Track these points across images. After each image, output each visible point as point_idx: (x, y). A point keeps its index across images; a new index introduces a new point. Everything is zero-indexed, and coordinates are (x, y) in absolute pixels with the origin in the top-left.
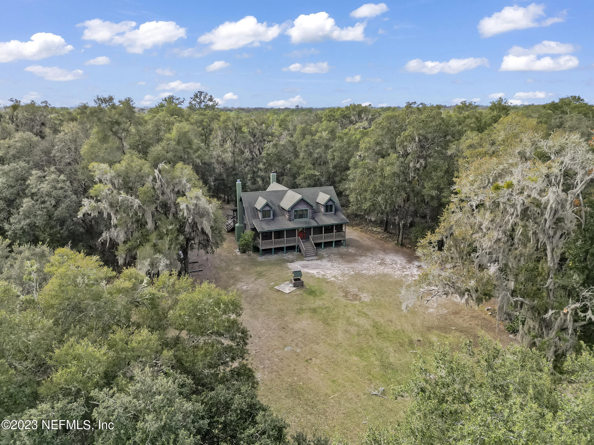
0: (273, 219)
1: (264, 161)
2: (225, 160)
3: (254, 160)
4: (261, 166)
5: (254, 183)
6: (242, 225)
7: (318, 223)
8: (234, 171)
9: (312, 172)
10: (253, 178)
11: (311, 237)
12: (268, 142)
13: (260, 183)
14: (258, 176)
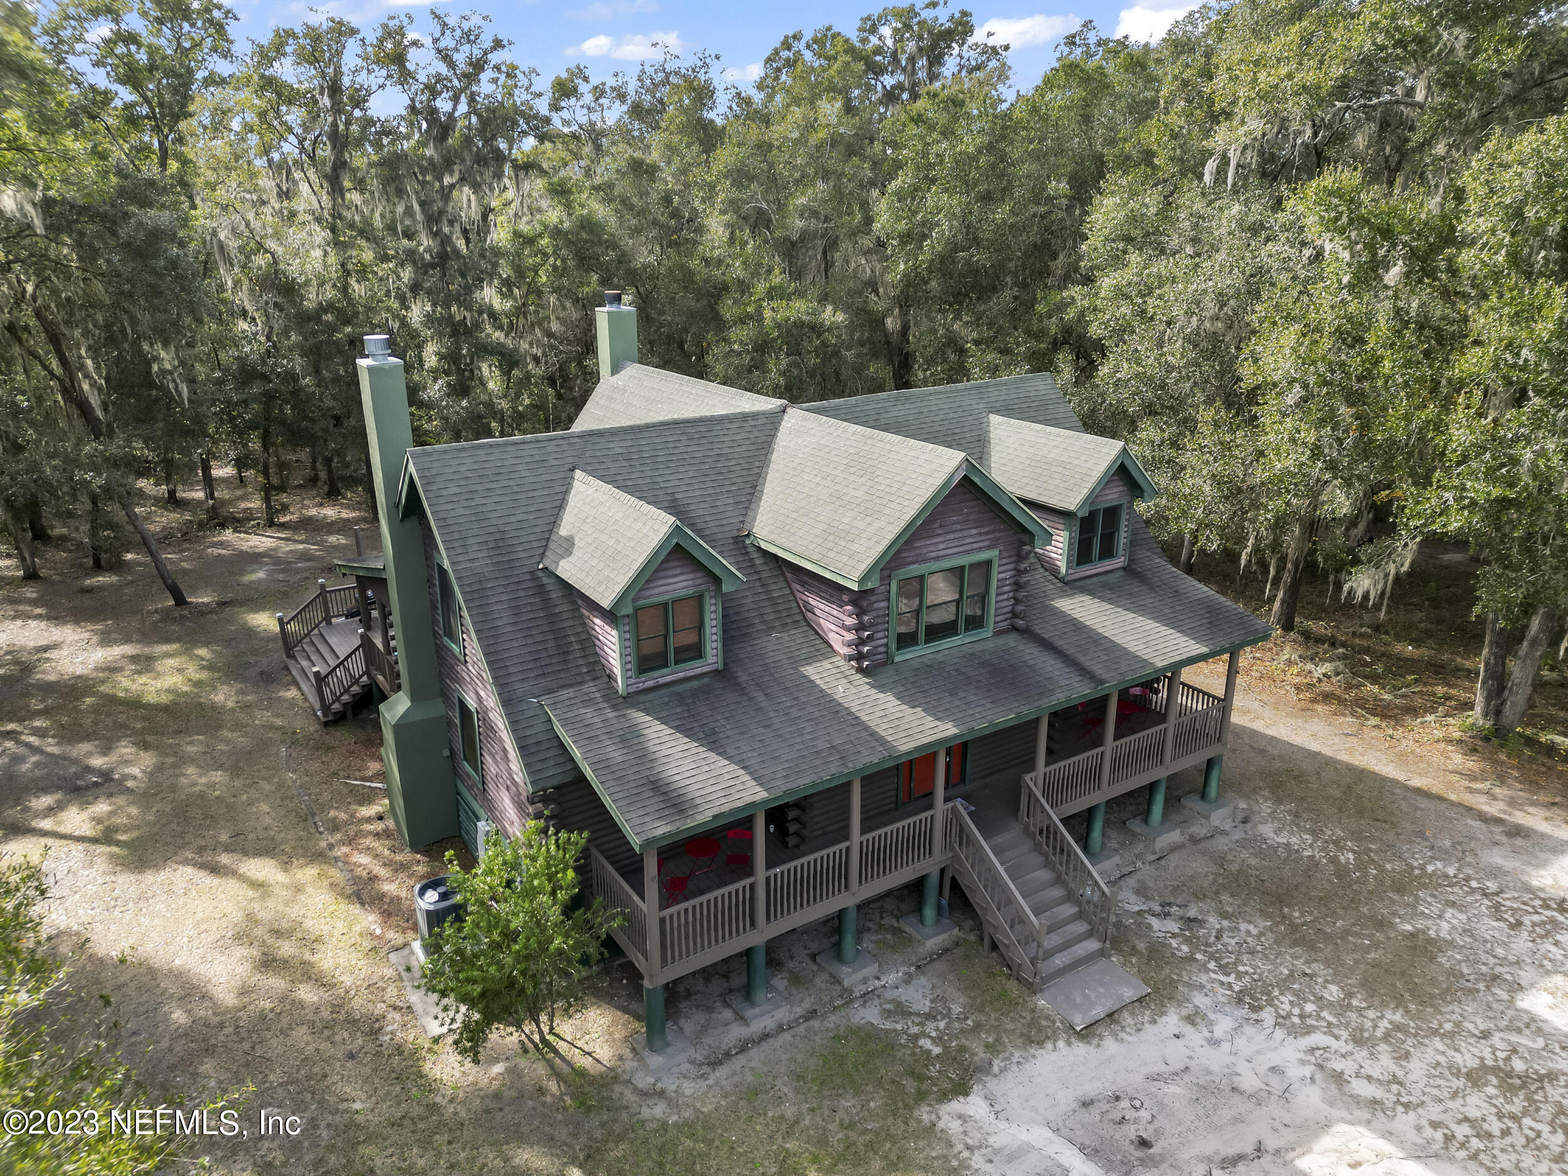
0: (724, 674)
1: (505, 271)
2: (293, 269)
3: (454, 264)
4: (489, 295)
5: (462, 388)
6: (434, 709)
7: (1084, 672)
8: (347, 322)
9: (799, 309)
10: (451, 358)
11: (1035, 780)
12: (516, 167)
13: (494, 384)
14: (485, 350)
